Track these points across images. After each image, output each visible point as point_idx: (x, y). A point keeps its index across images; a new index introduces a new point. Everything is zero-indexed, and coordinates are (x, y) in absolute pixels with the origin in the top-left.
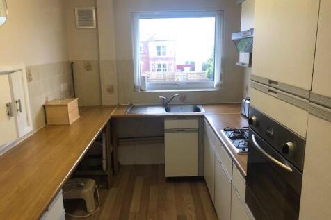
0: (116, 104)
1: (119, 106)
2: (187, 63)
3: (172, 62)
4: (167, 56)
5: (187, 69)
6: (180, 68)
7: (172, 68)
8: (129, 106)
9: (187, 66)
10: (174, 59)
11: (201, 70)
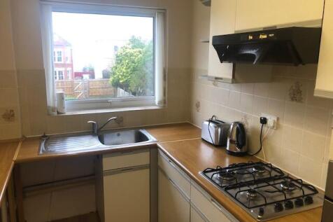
0: (20, 136)
1: (26, 141)
2: (84, 69)
3: (69, 69)
4: (62, 62)
5: (86, 77)
6: (79, 75)
7: (70, 75)
8: (41, 139)
9: (85, 73)
10: (71, 65)
11: (102, 77)
